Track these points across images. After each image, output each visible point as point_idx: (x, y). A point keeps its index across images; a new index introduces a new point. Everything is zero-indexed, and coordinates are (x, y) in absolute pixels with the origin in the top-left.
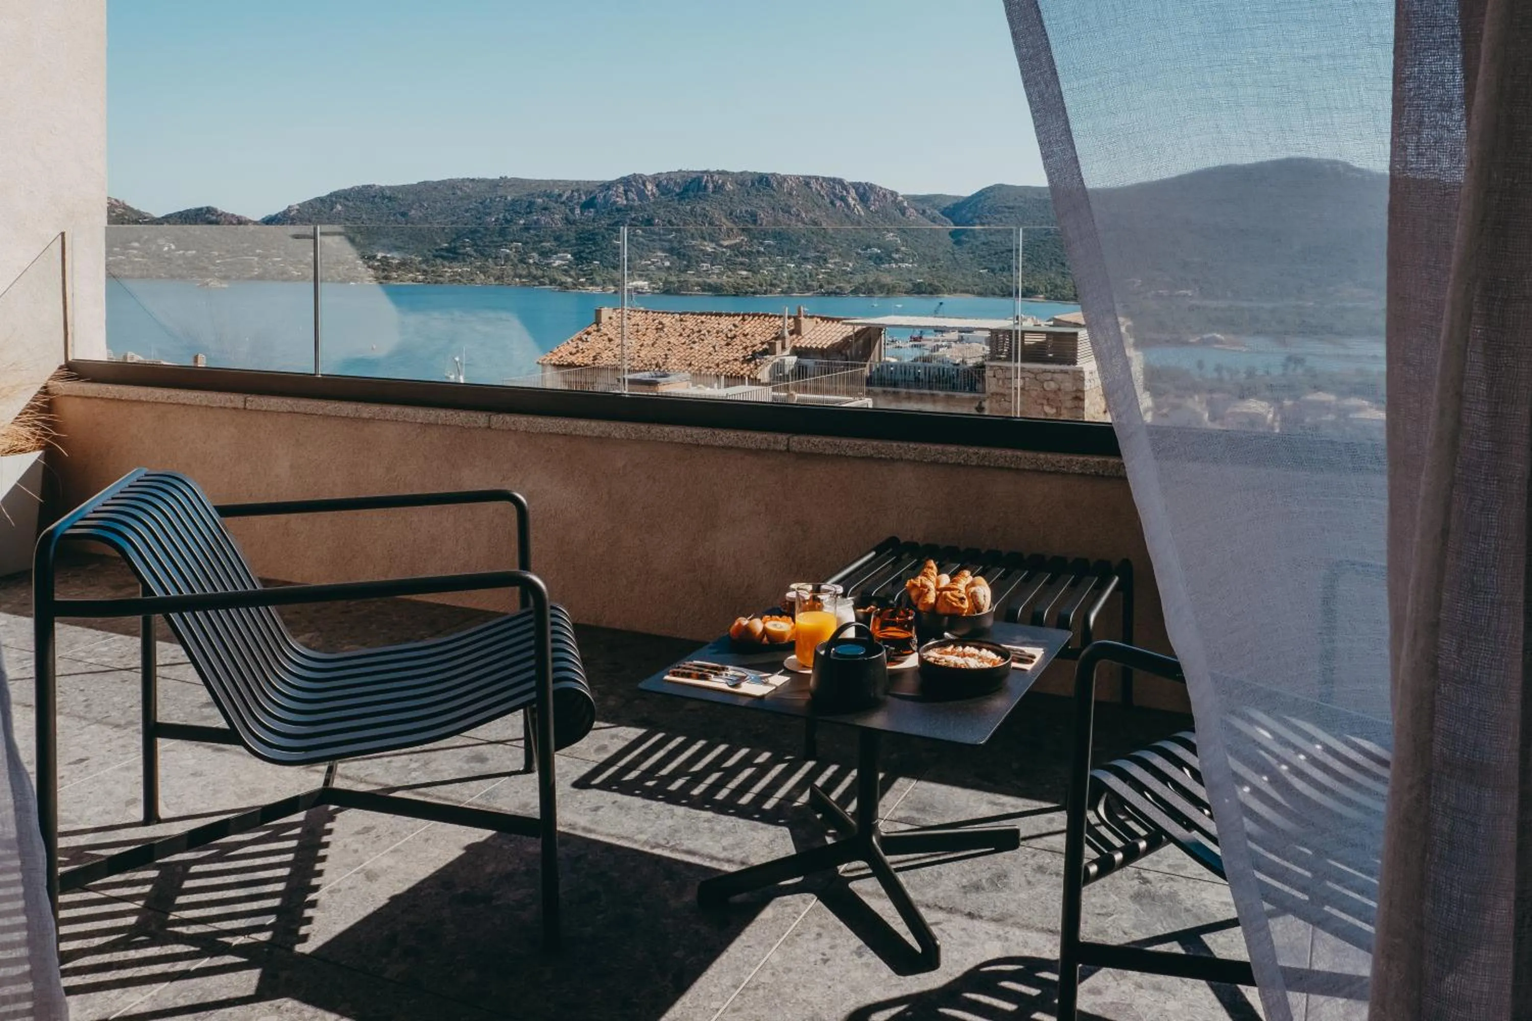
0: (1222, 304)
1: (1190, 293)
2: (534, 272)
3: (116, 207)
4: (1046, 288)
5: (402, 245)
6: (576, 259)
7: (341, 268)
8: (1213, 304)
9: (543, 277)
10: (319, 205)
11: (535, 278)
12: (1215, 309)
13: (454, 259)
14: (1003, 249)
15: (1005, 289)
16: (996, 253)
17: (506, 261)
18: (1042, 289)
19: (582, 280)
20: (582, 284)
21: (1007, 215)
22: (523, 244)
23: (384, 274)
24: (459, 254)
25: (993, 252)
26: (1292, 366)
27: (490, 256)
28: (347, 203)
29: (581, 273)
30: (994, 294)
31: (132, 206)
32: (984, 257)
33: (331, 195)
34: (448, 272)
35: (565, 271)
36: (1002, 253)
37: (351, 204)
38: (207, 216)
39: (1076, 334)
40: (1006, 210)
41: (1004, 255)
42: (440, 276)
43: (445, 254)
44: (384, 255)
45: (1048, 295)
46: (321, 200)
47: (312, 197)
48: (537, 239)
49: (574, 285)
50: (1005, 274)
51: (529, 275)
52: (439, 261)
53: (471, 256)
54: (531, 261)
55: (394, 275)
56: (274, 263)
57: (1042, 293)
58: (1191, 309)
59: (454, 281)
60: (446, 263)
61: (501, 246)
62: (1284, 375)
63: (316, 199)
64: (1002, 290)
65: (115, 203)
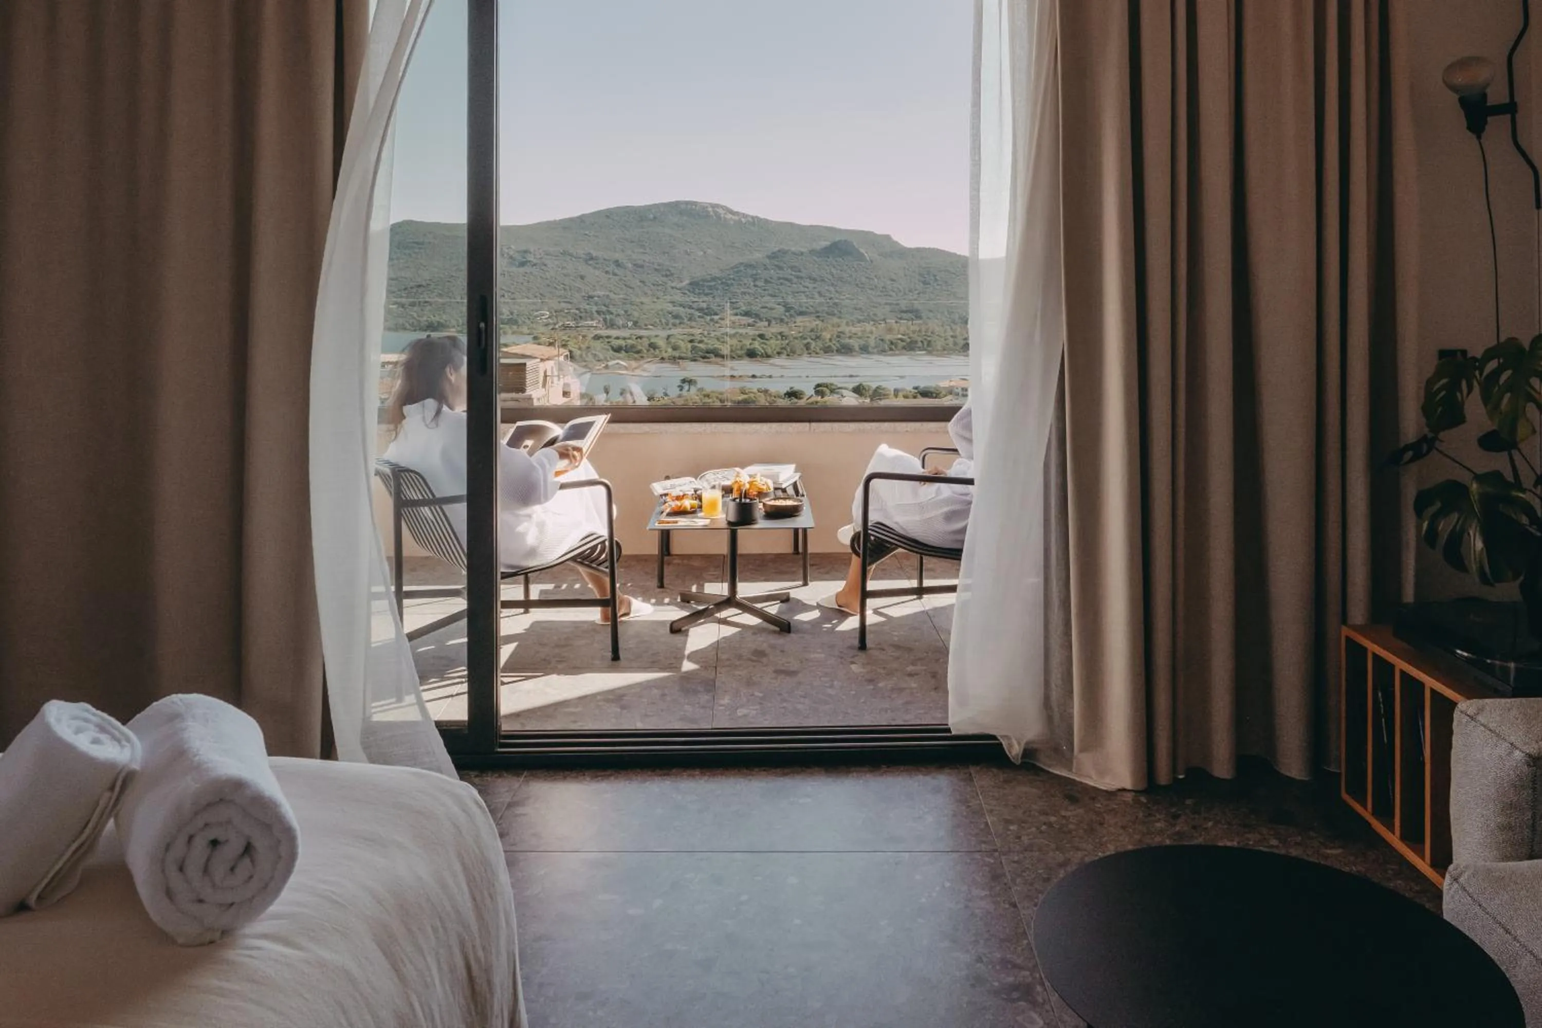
0: (625, 333)
1: (594, 323)
4: (457, 321)
8: (614, 333)
12: (617, 338)
14: (412, 284)
15: (416, 323)
16: (405, 289)
18: (454, 322)
21: (417, 250)
25: (403, 287)
26: (686, 387)
30: (405, 329)
32: (394, 292)
36: (412, 288)
39: (525, 364)
40: (415, 245)
41: (414, 290)
45: (459, 329)
50: (415, 309)
57: (454, 327)
58: (597, 337)
62: (680, 396)
64: (412, 325)
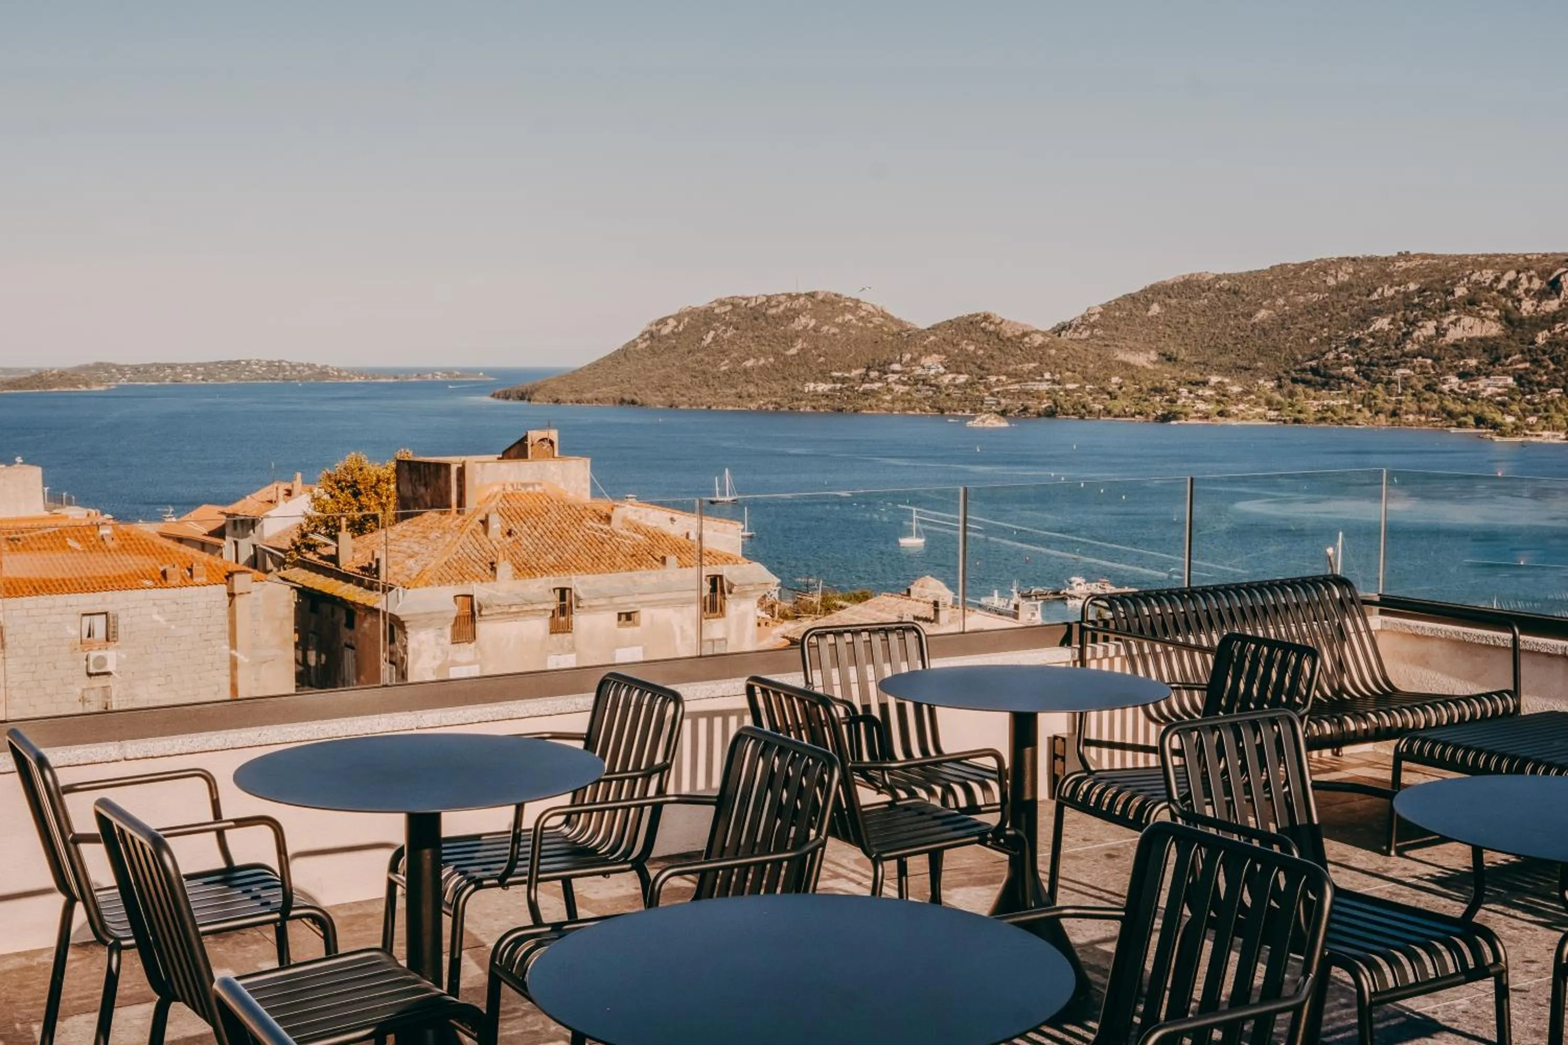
2: (1450, 405)
3: (874, 315)
5: (1245, 363)
6: (1521, 385)
7: (1158, 399)
9: (1465, 415)
10: (1129, 306)
11: (1451, 415)
13: (1324, 385)
17: (1404, 388)
19: (1532, 420)
20: (1530, 427)
22: (1434, 360)
23: (1219, 409)
24: (1332, 377)
27: (1380, 380)
28: (1168, 301)
29: (1530, 407)
31: (892, 314)
33: (1144, 291)
34: (1313, 406)
35: (1503, 404)
37: (1174, 302)
38: (983, 325)
42: (1300, 412)
43: (1310, 376)
44: (1220, 379)
46: (1133, 298)
47: (1120, 295)
48: (1456, 352)
49: (1517, 428)
51: (1443, 409)
52: (1300, 388)
53: (1351, 381)
54: (1446, 388)
55: (1233, 409)
56: (1068, 392)
59: (1323, 419)
60: (1311, 392)
61: (1397, 365)
63: (1125, 297)
65: (872, 310)
